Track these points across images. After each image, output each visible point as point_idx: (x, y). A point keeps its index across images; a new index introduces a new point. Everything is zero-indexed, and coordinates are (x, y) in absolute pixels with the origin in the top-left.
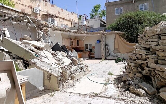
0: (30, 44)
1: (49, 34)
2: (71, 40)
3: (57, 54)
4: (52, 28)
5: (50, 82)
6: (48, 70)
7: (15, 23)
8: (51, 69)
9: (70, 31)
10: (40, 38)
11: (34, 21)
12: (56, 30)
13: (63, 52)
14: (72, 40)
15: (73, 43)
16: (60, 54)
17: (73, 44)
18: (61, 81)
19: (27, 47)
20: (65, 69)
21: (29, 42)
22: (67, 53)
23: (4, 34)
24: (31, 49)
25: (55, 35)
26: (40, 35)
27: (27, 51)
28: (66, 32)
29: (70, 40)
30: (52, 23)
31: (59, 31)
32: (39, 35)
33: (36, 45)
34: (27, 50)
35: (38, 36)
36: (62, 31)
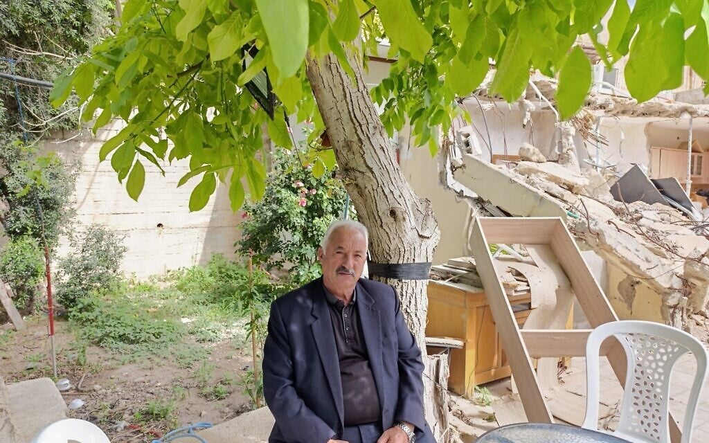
0: (543, 172)
1: (598, 131)
2: (693, 151)
3: (636, 211)
4: (607, 109)
5: (630, 306)
6: (637, 261)
7: (487, 106)
8: (649, 259)
9: (691, 113)
10: (564, 150)
11: (546, 89)
12: (624, 112)
13: (668, 208)
14: (696, 155)
15: (699, 168)
16: (651, 214)
17: (700, 174)
18: (677, 311)
19: (538, 185)
20: (702, 268)
21: (539, 169)
22: (686, 211)
23: (467, 144)
24: (551, 192)
25: (623, 137)
26: (568, 140)
27: (542, 198)
28: (668, 116)
29: (690, 154)
30: (604, 87)
31: (638, 116)
32: (564, 140)
33: (559, 176)
34: (541, 193)
35: (560, 142)
36: (650, 114)
